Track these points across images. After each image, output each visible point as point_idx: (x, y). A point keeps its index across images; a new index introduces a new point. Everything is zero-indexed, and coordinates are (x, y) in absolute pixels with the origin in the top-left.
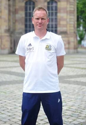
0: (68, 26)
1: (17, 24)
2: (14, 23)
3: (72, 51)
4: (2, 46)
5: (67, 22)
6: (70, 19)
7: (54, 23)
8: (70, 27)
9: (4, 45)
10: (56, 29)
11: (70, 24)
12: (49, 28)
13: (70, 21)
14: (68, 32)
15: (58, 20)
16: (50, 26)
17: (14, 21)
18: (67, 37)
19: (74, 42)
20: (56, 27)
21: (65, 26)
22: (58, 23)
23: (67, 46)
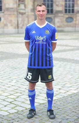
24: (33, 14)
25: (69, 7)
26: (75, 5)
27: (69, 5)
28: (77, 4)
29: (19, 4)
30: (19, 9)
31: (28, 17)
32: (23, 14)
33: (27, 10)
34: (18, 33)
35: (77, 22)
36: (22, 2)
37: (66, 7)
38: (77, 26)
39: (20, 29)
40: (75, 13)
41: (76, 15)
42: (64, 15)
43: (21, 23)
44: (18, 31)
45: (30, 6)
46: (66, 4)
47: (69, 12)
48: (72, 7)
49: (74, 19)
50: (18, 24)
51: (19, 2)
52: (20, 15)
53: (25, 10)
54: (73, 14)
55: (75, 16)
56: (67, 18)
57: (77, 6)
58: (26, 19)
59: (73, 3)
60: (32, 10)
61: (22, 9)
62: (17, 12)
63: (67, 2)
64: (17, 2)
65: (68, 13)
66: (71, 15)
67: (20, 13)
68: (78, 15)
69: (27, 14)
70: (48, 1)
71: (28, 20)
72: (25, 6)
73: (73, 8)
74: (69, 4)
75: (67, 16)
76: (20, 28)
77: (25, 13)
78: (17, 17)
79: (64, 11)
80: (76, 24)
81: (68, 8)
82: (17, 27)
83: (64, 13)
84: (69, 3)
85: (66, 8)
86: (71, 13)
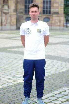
0: (60, 8)
1: (18, 5)
3: (62, 27)
4: (12, 23)
5: (59, 5)
6: (61, 2)
7: (48, 5)
8: (61, 8)
9: (13, 23)
10: (50, 10)
11: (61, 6)
12: (44, 9)
13: (61, 4)
14: (60, 13)
15: (52, 3)
16: (45, 7)
18: (59, 17)
20: (50, 9)
21: (57, 8)
22: (52, 5)
23: (59, 24)
25: (47, 9)
26: (52, 7)
27: (47, 7)
28: (53, 6)
29: (3, 6)
30: (3, 10)
31: (11, 16)
32: (6, 14)
33: (10, 10)
34: (2, 30)
35: (53, 22)
36: (6, 3)
37: (44, 8)
38: (53, 25)
39: (3, 27)
40: (51, 14)
41: (52, 15)
42: (42, 15)
43: (5, 21)
44: (2, 28)
45: (13, 7)
46: (44, 6)
47: (47, 13)
48: (49, 9)
49: (51, 19)
50: (2, 22)
51: (3, 3)
52: (4, 15)
53: (8, 10)
54: (50, 15)
55: (51, 16)
56: (45, 18)
57: (53, 8)
58: (9, 18)
59: (50, 5)
61: (6, 10)
62: (1, 12)
63: (44, 4)
64: (1, 3)
65: (45, 14)
66: (48, 15)
67: (4, 13)
68: (54, 15)
69: (10, 13)
70: (29, 3)
71: (11, 19)
72: (8, 7)
75: (44, 17)
76: (3, 25)
77: (8, 13)
78: (1, 16)
79: (42, 12)
80: (52, 23)
81: (45, 10)
82: (1, 25)
83: (42, 14)
84: (47, 5)
85: (44, 10)
86: (48, 14)
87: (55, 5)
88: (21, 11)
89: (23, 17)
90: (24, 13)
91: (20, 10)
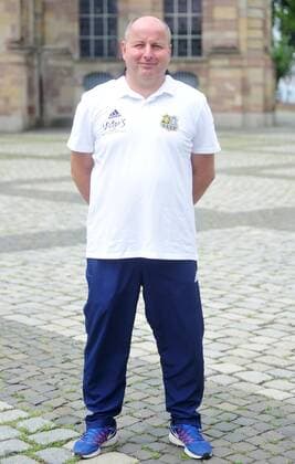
0: (243, 24)
1: (50, 18)
2: (40, 16)
3: (256, 117)
5: (238, 11)
7: (189, 15)
8: (250, 28)
11: (249, 18)
14: (243, 48)
15: (205, 4)
17: (39, 10)
18: (240, 67)
19: (264, 85)
20: (198, 31)
21: (232, 25)
22: (205, 14)
23: (238, 100)
24: (18, 58)
25: (183, 32)
26: (205, 25)
27: (182, 22)
28: (212, 20)
35: (213, 91)
40: (204, 57)
41: (206, 62)
46: (168, 20)
47: (182, 53)
48: (193, 33)
54: (196, 58)
55: (204, 66)
57: (213, 28)
59: (196, 15)
60: (15, 45)
63: (172, 11)
65: (176, 57)
66: (189, 62)
68: (216, 62)
70: (99, 10)
73: (196, 37)
74: (180, 19)
75: (172, 68)
81: (175, 37)
84: (183, 15)
86: (190, 58)
87: (220, 13)
88: (63, 45)
89: (70, 71)
90: (76, 55)
91: (58, 40)
